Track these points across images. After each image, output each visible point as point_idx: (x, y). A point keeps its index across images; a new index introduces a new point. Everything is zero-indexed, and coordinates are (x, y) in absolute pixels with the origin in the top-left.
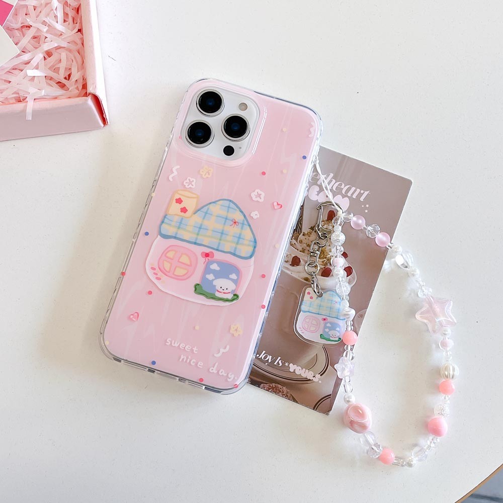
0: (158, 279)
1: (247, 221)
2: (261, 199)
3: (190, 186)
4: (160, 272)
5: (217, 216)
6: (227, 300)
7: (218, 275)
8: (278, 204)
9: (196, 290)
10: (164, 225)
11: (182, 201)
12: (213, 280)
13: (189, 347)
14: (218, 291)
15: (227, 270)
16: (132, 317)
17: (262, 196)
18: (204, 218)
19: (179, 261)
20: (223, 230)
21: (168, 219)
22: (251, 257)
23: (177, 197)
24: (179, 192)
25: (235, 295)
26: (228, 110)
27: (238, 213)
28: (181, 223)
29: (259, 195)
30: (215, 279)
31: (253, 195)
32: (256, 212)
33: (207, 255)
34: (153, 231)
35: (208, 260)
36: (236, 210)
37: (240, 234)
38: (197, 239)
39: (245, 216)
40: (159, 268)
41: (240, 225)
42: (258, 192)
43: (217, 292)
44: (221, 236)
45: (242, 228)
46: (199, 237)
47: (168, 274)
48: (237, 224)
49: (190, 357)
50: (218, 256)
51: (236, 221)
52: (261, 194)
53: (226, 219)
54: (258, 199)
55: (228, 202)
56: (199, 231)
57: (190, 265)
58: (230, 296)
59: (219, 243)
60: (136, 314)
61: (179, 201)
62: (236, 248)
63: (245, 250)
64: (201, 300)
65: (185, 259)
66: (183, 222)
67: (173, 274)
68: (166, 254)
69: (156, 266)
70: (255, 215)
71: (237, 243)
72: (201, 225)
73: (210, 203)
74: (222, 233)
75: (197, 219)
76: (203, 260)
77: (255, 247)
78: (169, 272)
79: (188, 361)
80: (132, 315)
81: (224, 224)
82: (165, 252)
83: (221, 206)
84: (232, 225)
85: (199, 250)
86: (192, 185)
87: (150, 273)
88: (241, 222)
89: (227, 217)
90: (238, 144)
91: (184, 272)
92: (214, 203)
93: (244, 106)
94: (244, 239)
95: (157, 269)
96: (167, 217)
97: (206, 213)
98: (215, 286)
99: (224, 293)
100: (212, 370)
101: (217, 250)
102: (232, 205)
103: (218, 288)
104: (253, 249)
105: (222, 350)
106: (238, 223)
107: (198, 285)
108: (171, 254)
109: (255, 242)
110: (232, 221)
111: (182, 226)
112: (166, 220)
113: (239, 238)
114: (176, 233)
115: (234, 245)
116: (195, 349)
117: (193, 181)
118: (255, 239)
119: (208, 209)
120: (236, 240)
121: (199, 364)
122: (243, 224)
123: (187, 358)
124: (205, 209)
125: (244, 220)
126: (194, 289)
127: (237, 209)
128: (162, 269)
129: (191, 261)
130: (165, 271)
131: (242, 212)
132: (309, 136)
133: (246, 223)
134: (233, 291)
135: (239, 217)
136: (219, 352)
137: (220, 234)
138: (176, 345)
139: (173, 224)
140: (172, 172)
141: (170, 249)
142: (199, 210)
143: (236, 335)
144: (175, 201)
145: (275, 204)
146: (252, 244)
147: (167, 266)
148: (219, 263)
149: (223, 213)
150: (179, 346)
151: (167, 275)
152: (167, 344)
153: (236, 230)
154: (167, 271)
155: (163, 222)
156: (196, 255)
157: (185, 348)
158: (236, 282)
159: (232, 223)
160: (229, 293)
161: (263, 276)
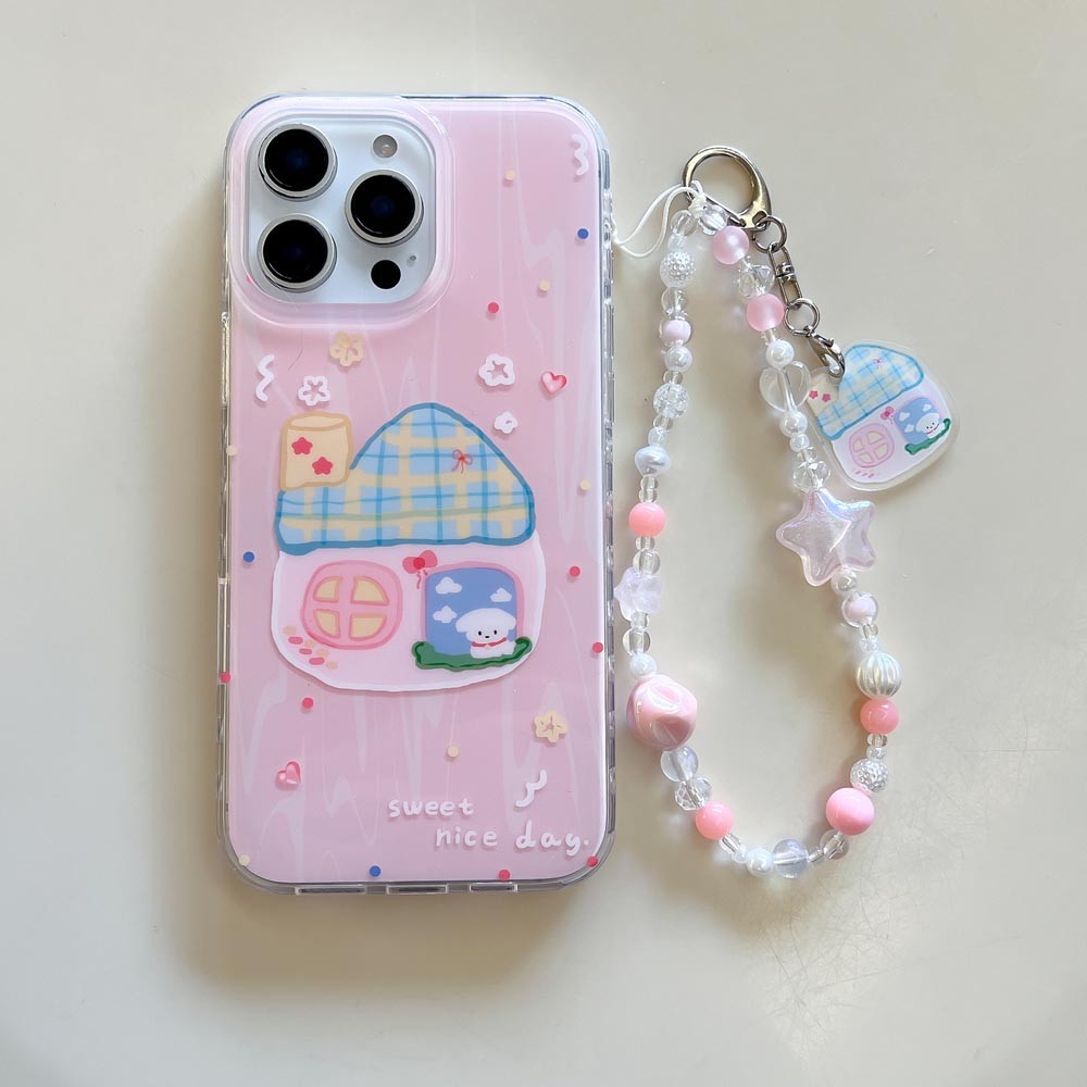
0: (317, 661)
1: (491, 447)
2: (506, 376)
3: (318, 398)
5: (412, 456)
6: (505, 660)
7: (462, 605)
8: (555, 378)
9: (419, 659)
10: (284, 521)
11: (311, 445)
12: (454, 621)
13: (449, 805)
14: (475, 645)
15: (481, 585)
16: (283, 777)
17: (509, 369)
18: (380, 472)
19: (353, 602)
20: (438, 488)
21: (289, 502)
22: (529, 532)
23: (293, 437)
24: (294, 423)
26: (348, 170)
27: (461, 430)
28: (325, 503)
29: (499, 368)
31: (485, 372)
32: (507, 415)
33: (418, 564)
34: (263, 546)
35: (426, 574)
36: (454, 425)
37: (485, 484)
38: (379, 530)
39: (481, 435)
41: (477, 461)
42: (494, 362)
44: (439, 505)
45: (484, 468)
46: (385, 524)
48: (468, 460)
49: (458, 829)
52: (503, 365)
53: (437, 455)
54: (500, 380)
56: (379, 509)
57: (386, 603)
58: (508, 648)
59: (440, 525)
60: (292, 768)
61: (302, 447)
62: (485, 524)
63: (509, 521)
64: (441, 679)
65: (367, 592)
66: (330, 499)
68: (315, 593)
70: (505, 422)
71: (485, 509)
72: (379, 491)
73: (383, 428)
74: (439, 496)
75: (362, 480)
76: (413, 578)
77: (531, 506)
78: (338, 636)
79: (458, 841)
82: (312, 589)
84: (457, 466)
85: (394, 558)
86: (323, 394)
87: (291, 653)
89: (436, 450)
90: (404, 251)
91: (374, 623)
92: (391, 423)
93: (386, 145)
94: (497, 494)
95: (306, 637)
96: (284, 497)
97: (381, 457)
98: (465, 633)
99: (492, 644)
100: (523, 841)
101: (440, 542)
102: (440, 416)
103: (473, 637)
105: (532, 787)
106: (468, 456)
107: (422, 644)
108: (327, 591)
109: (528, 492)
110: (453, 456)
111: (331, 509)
112: (286, 508)
113: (485, 494)
114: (324, 532)
115: (477, 517)
116: (464, 805)
117: (320, 384)
118: (525, 486)
119: (383, 444)
120: (478, 501)
121: (486, 837)
122: (483, 456)
123: (454, 833)
124: (374, 449)
125: (481, 446)
126: (414, 658)
127: (455, 421)
128: (318, 633)
129: (383, 591)
130: (327, 638)
131: (469, 425)
132: (580, 172)
133: (488, 450)
134: (513, 632)
135: (467, 441)
136: (526, 795)
138: (416, 810)
139: (307, 510)
140: (261, 377)
141: (318, 579)
142: (360, 455)
143: (553, 738)
144: (291, 450)
145: (547, 378)
146: (521, 499)
147: (327, 622)
148: (456, 573)
149: (426, 443)
150: (423, 810)
151: (334, 646)
152: (393, 815)
153: (469, 477)
154: (332, 636)
155: (279, 515)
158: (513, 608)
159: (455, 462)
160: (504, 640)
161: (575, 572)
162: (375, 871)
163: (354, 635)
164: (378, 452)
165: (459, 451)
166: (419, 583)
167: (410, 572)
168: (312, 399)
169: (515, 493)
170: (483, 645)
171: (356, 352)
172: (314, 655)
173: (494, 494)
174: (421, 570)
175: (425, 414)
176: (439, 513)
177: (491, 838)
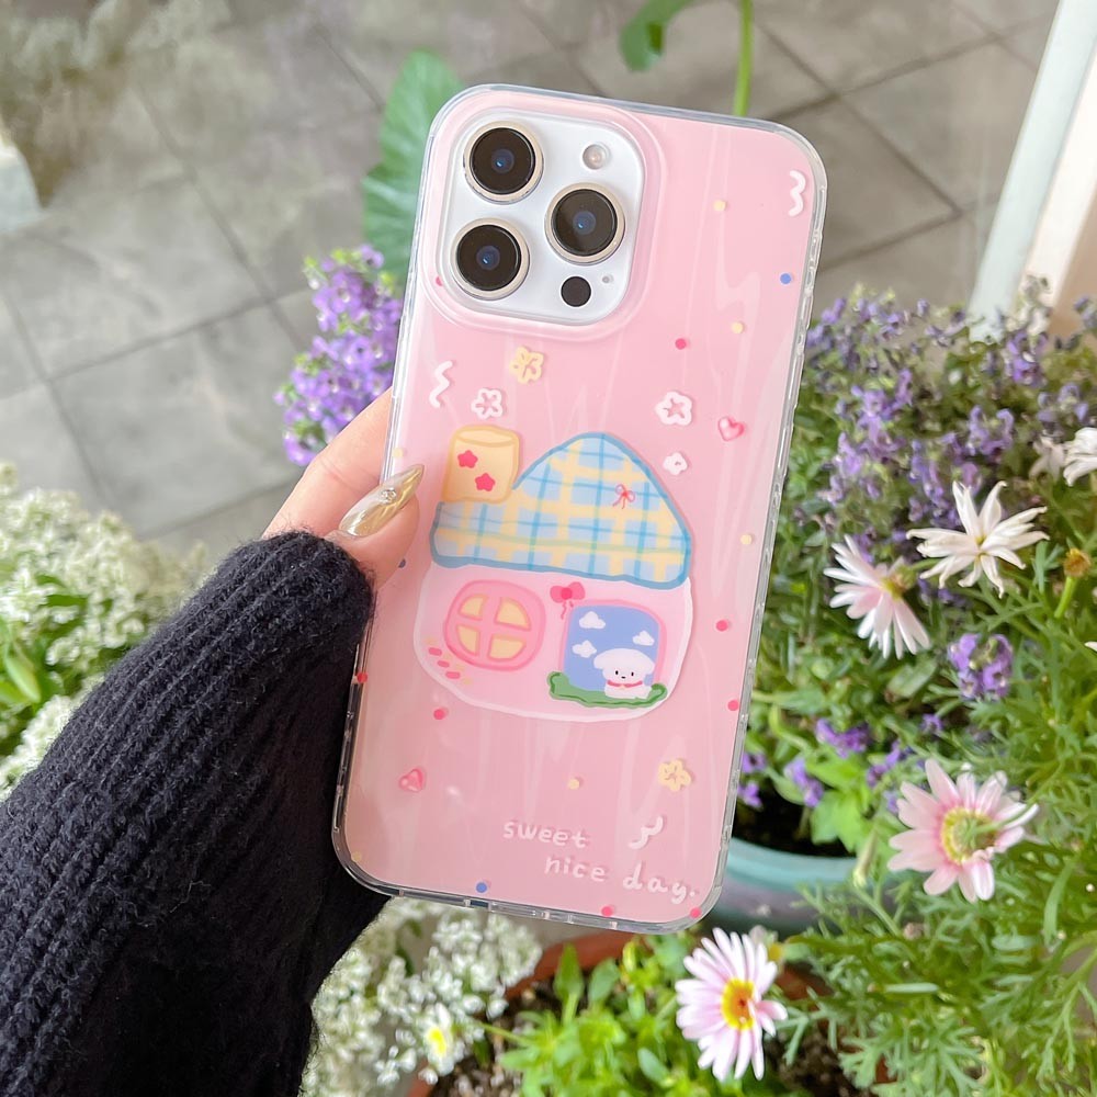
0: (453, 675)
4: (454, 657)
6: (637, 703)
8: (732, 425)
9: (553, 689)
11: (475, 459)
12: (594, 656)
13: (564, 836)
14: (610, 683)
18: (541, 495)
22: (681, 579)
25: (655, 687)
30: (598, 653)
33: (565, 594)
35: (572, 605)
36: (620, 459)
40: (450, 647)
41: (639, 500)
42: (672, 400)
43: (607, 686)
45: (646, 507)
47: (474, 658)
48: (631, 497)
50: (595, 589)
51: (628, 489)
53: (600, 487)
55: (598, 440)
57: (528, 629)
58: (643, 692)
60: (415, 775)
61: (468, 460)
62: (638, 565)
67: (488, 655)
69: (441, 644)
74: (596, 530)
76: (559, 607)
78: (476, 654)
80: (406, 777)
81: (598, 503)
82: (457, 605)
83: (583, 453)
86: (496, 410)
88: (642, 490)
92: (560, 448)
95: (445, 650)
96: (443, 507)
97: (544, 481)
99: (628, 686)
100: (630, 882)
101: (590, 575)
102: (610, 448)
104: (683, 556)
105: (645, 832)
107: (558, 674)
108: (473, 607)
110: (616, 490)
115: (632, 556)
122: (647, 495)
128: (458, 648)
130: (466, 654)
133: (653, 489)
134: (649, 677)
137: (590, 533)
145: (725, 424)
149: (591, 474)
156: (538, 599)
157: (551, 839)
160: (640, 683)
162: (481, 888)
163: (493, 655)
164: (541, 476)
165: (623, 488)
166: (563, 613)
167: (556, 600)
168: (484, 413)
169: (673, 538)
170: (617, 685)
171: (534, 372)
172: (451, 669)
173: (650, 535)
174: (568, 601)
175: (594, 444)
176: (594, 547)
177: (598, 874)
